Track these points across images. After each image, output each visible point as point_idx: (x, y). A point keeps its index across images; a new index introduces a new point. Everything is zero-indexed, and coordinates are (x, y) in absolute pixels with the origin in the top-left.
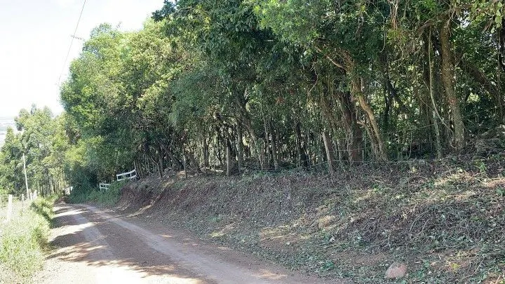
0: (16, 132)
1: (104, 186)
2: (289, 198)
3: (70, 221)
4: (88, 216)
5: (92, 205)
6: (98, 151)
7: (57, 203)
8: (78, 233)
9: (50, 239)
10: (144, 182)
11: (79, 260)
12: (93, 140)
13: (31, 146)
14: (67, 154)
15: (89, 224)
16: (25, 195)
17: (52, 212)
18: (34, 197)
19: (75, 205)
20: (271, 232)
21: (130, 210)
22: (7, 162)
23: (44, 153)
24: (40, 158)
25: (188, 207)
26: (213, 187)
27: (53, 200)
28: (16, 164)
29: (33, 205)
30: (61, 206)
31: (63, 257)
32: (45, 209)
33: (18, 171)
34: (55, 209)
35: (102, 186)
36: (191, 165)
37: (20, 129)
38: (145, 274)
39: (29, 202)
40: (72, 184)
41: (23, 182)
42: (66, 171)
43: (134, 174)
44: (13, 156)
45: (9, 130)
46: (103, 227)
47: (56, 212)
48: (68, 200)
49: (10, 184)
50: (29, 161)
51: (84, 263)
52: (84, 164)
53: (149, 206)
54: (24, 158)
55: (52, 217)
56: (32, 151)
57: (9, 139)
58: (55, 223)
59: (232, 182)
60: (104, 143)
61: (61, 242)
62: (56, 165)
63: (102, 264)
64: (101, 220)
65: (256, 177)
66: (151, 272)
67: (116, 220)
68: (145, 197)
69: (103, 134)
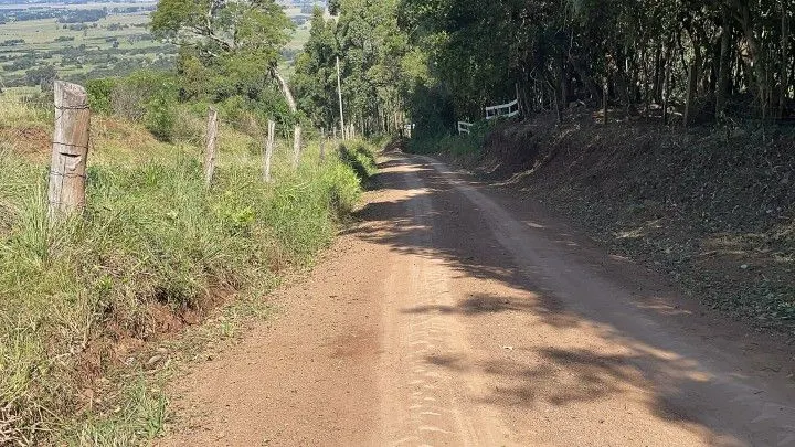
0: (327, 16)
1: (464, 126)
2: (785, 181)
3: (397, 181)
4: (424, 178)
5: (440, 160)
6: (440, 59)
7: (389, 149)
8: (401, 203)
9: (357, 207)
10: (528, 127)
11: (383, 241)
12: (434, 38)
13: (350, 43)
14: (406, 61)
15: (422, 191)
16: (339, 128)
17: (373, 164)
18: (350, 136)
19: (416, 157)
21: (501, 175)
22: (314, 70)
23: (371, 60)
24: (365, 67)
26: (647, 147)
27: (384, 144)
28: (327, 75)
29: (343, 149)
30: (391, 155)
31: (363, 234)
32: (360, 158)
33: (330, 88)
34: (380, 160)
35: (462, 126)
37: (333, 13)
38: (460, 274)
39: (335, 143)
40: (414, 118)
41: (336, 107)
42: (404, 93)
43: (514, 108)
44: (323, 60)
45: (318, 13)
47: (380, 166)
48: (407, 147)
49: (319, 110)
50: (347, 71)
51: (387, 247)
52: (430, 82)
53: (529, 172)
54: (338, 64)
55: (371, 172)
56: (351, 53)
57: (318, 27)
58: (371, 183)
59: (686, 140)
60: (451, 46)
61: (373, 212)
62: (390, 82)
63: (410, 252)
64: (447, 186)
65: (738, 131)
67: (469, 190)
68: (523, 153)
69: (450, 30)
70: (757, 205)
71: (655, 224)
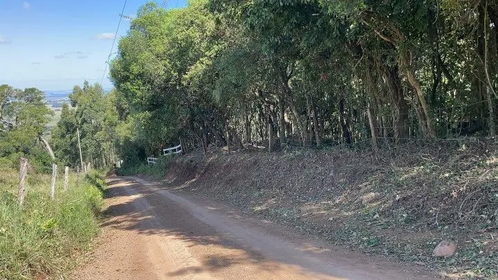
0: (70, 107)
1: (151, 160)
2: (331, 174)
3: (122, 192)
4: (137, 189)
5: (141, 178)
6: (145, 125)
7: (109, 175)
8: (129, 204)
9: (104, 208)
10: (189, 157)
11: (130, 228)
12: (141, 115)
13: (84, 121)
14: (117, 129)
15: (138, 196)
16: (80, 167)
17: (104, 183)
18: (88, 169)
19: (125, 177)
20: (314, 207)
21: (177, 183)
22: (63, 136)
23: (97, 128)
24: (93, 133)
25: (231, 182)
26: (255, 163)
27: (106, 172)
28: (71, 138)
29: (87, 177)
30: (112, 178)
31: (115, 225)
32: (98, 181)
33: (73, 145)
34: (108, 181)
35: (150, 160)
36: (234, 141)
37: (74, 106)
38: (191, 243)
39: (83, 174)
40: (122, 157)
41: (78, 156)
42: (117, 145)
43: (179, 149)
44: (68, 131)
45: (65, 107)
46: (151, 198)
47: (108, 184)
48: (119, 173)
49: (66, 157)
50: (83, 136)
51: (134, 232)
52: (133, 139)
53: (194, 180)
54: (78, 133)
55: (105, 188)
56: (85, 126)
57: (65, 113)
58: (108, 194)
59: (274, 158)
60: (151, 119)
61: (113, 211)
62: (108, 140)
63: (151, 233)
64: (150, 192)
65: (298, 153)
66: (197, 242)
67: (163, 192)
68: (190, 171)
69: (150, 110)
70: (321, 187)
71: (272, 201)
